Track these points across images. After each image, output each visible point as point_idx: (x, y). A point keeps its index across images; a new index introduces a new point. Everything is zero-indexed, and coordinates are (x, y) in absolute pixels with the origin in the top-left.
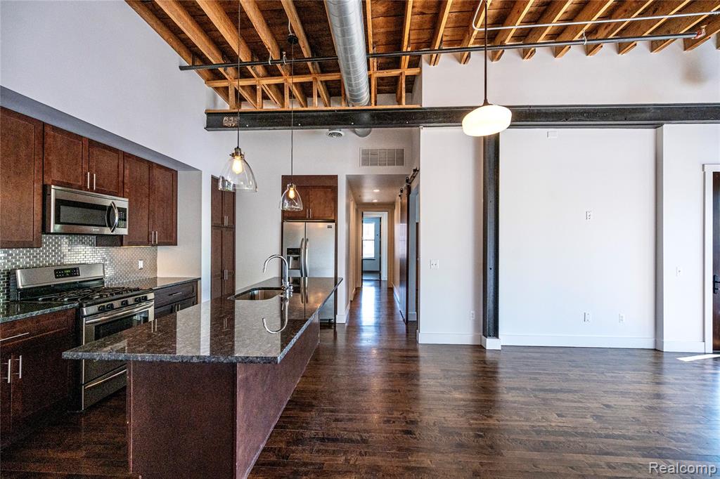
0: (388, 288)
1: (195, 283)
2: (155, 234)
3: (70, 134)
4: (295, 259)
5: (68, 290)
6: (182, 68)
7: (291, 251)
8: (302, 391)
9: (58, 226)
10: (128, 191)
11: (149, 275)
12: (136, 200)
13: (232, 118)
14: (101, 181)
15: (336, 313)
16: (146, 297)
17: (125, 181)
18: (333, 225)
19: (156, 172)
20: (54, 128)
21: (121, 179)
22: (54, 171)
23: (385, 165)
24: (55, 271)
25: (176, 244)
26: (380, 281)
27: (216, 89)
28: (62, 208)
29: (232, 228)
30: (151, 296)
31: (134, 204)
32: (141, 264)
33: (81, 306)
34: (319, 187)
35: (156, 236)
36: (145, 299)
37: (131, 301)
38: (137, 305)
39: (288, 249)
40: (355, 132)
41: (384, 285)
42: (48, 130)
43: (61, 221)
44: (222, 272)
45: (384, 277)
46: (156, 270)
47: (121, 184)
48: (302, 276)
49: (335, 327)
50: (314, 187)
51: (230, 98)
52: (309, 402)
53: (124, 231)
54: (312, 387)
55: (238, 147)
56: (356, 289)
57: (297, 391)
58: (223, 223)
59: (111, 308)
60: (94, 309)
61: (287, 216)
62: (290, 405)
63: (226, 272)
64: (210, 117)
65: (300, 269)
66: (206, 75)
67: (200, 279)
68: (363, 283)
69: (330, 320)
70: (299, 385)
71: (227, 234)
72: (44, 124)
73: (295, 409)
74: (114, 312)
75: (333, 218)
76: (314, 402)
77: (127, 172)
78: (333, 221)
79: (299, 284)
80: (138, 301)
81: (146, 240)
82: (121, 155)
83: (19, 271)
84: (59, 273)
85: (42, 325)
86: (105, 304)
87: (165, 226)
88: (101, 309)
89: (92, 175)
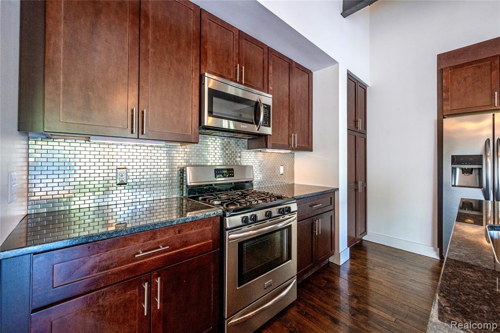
1: (333, 193)
2: (294, 137)
9: (211, 118)
10: (272, 87)
11: (287, 181)
14: (249, 76)
16: (289, 208)
17: (269, 78)
19: (295, 71)
21: (266, 76)
22: (210, 62)
25: (311, 150)
28: (215, 99)
29: (364, 134)
30: (294, 207)
32: (282, 170)
33: (224, 215)
35: (295, 139)
36: (289, 210)
37: (274, 211)
38: (281, 218)
39: (454, 157)
43: (213, 113)
44: (356, 183)
47: (266, 81)
53: (268, 131)
59: (255, 219)
60: (237, 219)
61: (452, 108)
63: (361, 183)
65: (482, 188)
67: (338, 189)
74: (258, 225)
77: (271, 69)
80: (282, 212)
81: (287, 143)
82: (266, 50)
83: (188, 168)
84: (218, 172)
85: (186, 236)
86: (248, 215)
87: (302, 130)
88: (245, 221)
89: (241, 69)
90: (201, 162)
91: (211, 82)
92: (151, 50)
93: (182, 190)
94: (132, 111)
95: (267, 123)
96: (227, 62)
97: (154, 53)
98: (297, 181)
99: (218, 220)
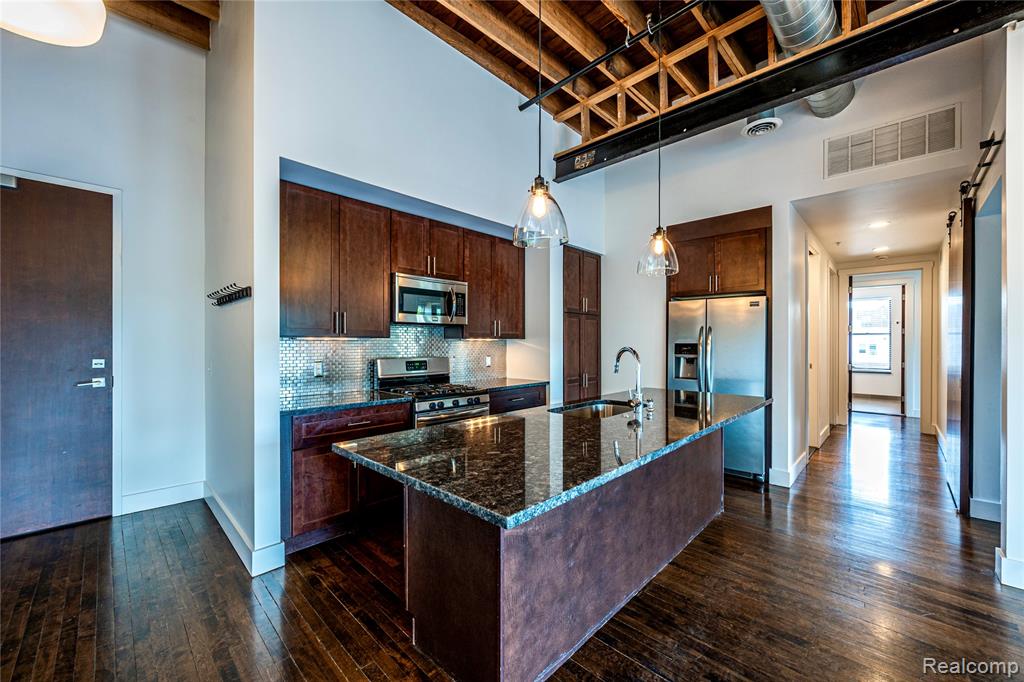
0: (923, 434)
1: (542, 387)
2: (497, 324)
3: (413, 216)
4: (690, 361)
5: (412, 383)
6: (522, 108)
7: (679, 348)
8: (666, 591)
9: (400, 315)
10: (468, 273)
11: (496, 375)
12: (477, 285)
13: (585, 156)
14: (442, 265)
15: (769, 464)
16: (478, 399)
17: (466, 262)
18: (762, 300)
19: (500, 248)
20: (401, 214)
21: (461, 261)
22: (400, 258)
23: (895, 158)
24: (407, 362)
25: (522, 336)
26: (903, 418)
27: (568, 121)
28: (405, 295)
29: (595, 316)
30: (485, 398)
31: (474, 287)
32: (488, 361)
33: (414, 401)
34: (731, 234)
35: (498, 326)
37: (463, 401)
38: (469, 408)
39: (677, 345)
40: (810, 110)
41: (914, 429)
42: (395, 216)
43: (405, 310)
44: (581, 376)
45: (914, 409)
46: (505, 368)
47: (461, 266)
48: (700, 390)
49: (767, 490)
50: (724, 236)
51: (583, 126)
52: (669, 616)
53: (466, 321)
54: (685, 590)
55: (539, 176)
56: (833, 427)
57: (653, 586)
58: (581, 308)
59: (441, 407)
60: (424, 406)
61: (678, 290)
62: (634, 606)
63: (586, 376)
64: (562, 163)
65: (697, 378)
66: (553, 106)
67: (548, 383)
68: (853, 419)
69: (755, 475)
70: (662, 578)
71: (588, 325)
72: (391, 210)
73: (640, 616)
74: (460, 409)
75: (763, 288)
76: (680, 620)
77: (467, 252)
78: (762, 293)
79: (696, 403)
80: (471, 402)
81: (488, 332)
82: (461, 233)
83: (379, 361)
84: (410, 365)
85: (382, 416)
86: (436, 402)
87: (510, 314)
88: (433, 408)
89: (432, 259)
90: (390, 355)
91: (401, 280)
92: (349, 259)
93: (373, 383)
94: (335, 314)
95: (461, 312)
96: (418, 255)
97: (351, 262)
98: (509, 375)
99: (408, 405)
